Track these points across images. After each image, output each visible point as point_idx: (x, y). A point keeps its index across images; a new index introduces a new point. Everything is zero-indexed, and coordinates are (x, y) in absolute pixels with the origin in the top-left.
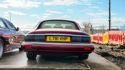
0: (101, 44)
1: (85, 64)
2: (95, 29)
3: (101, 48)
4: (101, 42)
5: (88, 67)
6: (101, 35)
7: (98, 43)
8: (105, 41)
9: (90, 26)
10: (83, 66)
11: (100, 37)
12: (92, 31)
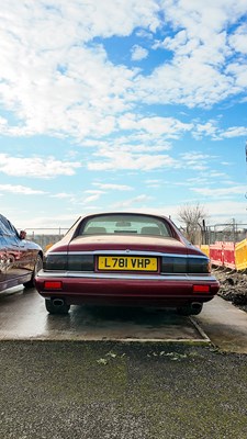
0: (229, 269)
1: (194, 327)
2: (212, 229)
3: (230, 281)
4: (231, 266)
5: (204, 338)
6: (229, 246)
7: (221, 268)
8: (241, 261)
9: (200, 221)
10: (190, 334)
11: (228, 251)
12: (207, 236)
